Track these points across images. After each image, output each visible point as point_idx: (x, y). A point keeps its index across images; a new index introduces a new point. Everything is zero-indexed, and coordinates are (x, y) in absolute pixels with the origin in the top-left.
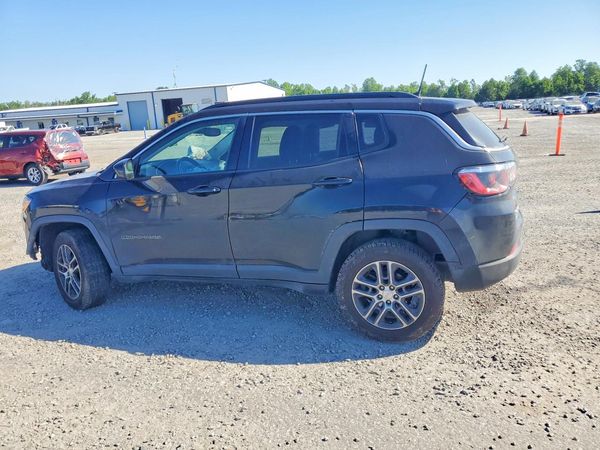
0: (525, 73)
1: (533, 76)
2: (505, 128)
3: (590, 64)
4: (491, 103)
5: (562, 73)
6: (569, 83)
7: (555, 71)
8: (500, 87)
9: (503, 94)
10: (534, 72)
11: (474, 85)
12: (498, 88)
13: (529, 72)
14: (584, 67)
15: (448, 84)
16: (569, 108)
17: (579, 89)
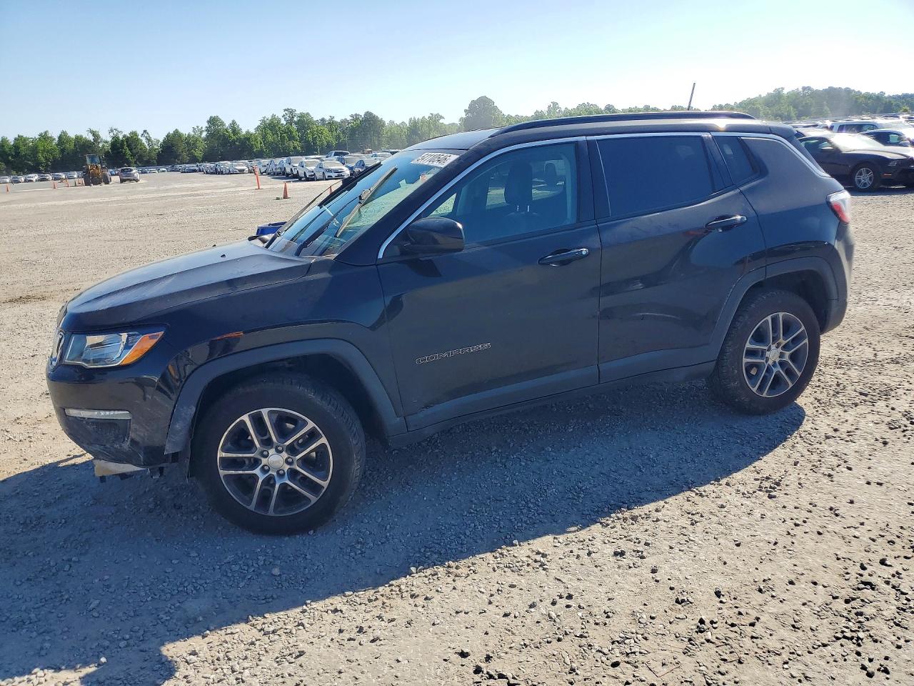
0: (222, 124)
1: (235, 129)
2: (285, 197)
3: (302, 116)
4: (193, 166)
5: (270, 126)
6: (283, 138)
7: (258, 123)
8: (190, 142)
9: (198, 153)
10: (234, 122)
11: (149, 140)
12: (188, 143)
13: (227, 123)
14: (295, 119)
15: (106, 137)
16: (330, 171)
17: (295, 148)
